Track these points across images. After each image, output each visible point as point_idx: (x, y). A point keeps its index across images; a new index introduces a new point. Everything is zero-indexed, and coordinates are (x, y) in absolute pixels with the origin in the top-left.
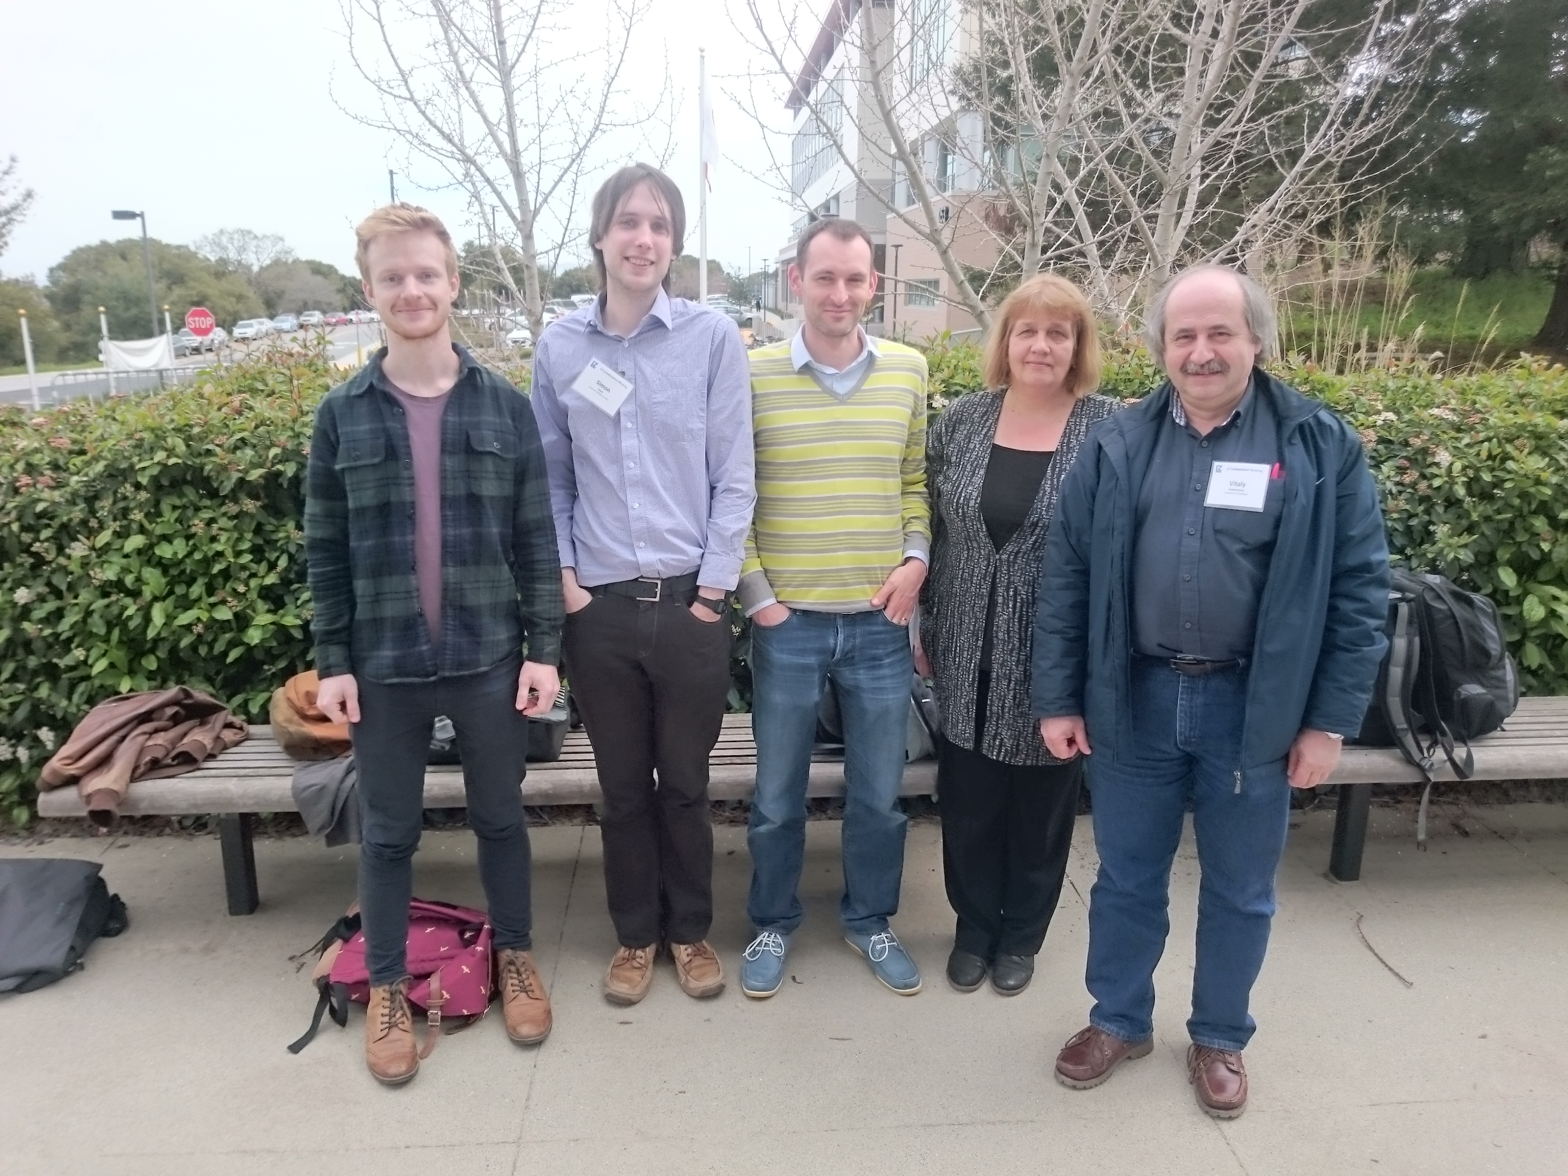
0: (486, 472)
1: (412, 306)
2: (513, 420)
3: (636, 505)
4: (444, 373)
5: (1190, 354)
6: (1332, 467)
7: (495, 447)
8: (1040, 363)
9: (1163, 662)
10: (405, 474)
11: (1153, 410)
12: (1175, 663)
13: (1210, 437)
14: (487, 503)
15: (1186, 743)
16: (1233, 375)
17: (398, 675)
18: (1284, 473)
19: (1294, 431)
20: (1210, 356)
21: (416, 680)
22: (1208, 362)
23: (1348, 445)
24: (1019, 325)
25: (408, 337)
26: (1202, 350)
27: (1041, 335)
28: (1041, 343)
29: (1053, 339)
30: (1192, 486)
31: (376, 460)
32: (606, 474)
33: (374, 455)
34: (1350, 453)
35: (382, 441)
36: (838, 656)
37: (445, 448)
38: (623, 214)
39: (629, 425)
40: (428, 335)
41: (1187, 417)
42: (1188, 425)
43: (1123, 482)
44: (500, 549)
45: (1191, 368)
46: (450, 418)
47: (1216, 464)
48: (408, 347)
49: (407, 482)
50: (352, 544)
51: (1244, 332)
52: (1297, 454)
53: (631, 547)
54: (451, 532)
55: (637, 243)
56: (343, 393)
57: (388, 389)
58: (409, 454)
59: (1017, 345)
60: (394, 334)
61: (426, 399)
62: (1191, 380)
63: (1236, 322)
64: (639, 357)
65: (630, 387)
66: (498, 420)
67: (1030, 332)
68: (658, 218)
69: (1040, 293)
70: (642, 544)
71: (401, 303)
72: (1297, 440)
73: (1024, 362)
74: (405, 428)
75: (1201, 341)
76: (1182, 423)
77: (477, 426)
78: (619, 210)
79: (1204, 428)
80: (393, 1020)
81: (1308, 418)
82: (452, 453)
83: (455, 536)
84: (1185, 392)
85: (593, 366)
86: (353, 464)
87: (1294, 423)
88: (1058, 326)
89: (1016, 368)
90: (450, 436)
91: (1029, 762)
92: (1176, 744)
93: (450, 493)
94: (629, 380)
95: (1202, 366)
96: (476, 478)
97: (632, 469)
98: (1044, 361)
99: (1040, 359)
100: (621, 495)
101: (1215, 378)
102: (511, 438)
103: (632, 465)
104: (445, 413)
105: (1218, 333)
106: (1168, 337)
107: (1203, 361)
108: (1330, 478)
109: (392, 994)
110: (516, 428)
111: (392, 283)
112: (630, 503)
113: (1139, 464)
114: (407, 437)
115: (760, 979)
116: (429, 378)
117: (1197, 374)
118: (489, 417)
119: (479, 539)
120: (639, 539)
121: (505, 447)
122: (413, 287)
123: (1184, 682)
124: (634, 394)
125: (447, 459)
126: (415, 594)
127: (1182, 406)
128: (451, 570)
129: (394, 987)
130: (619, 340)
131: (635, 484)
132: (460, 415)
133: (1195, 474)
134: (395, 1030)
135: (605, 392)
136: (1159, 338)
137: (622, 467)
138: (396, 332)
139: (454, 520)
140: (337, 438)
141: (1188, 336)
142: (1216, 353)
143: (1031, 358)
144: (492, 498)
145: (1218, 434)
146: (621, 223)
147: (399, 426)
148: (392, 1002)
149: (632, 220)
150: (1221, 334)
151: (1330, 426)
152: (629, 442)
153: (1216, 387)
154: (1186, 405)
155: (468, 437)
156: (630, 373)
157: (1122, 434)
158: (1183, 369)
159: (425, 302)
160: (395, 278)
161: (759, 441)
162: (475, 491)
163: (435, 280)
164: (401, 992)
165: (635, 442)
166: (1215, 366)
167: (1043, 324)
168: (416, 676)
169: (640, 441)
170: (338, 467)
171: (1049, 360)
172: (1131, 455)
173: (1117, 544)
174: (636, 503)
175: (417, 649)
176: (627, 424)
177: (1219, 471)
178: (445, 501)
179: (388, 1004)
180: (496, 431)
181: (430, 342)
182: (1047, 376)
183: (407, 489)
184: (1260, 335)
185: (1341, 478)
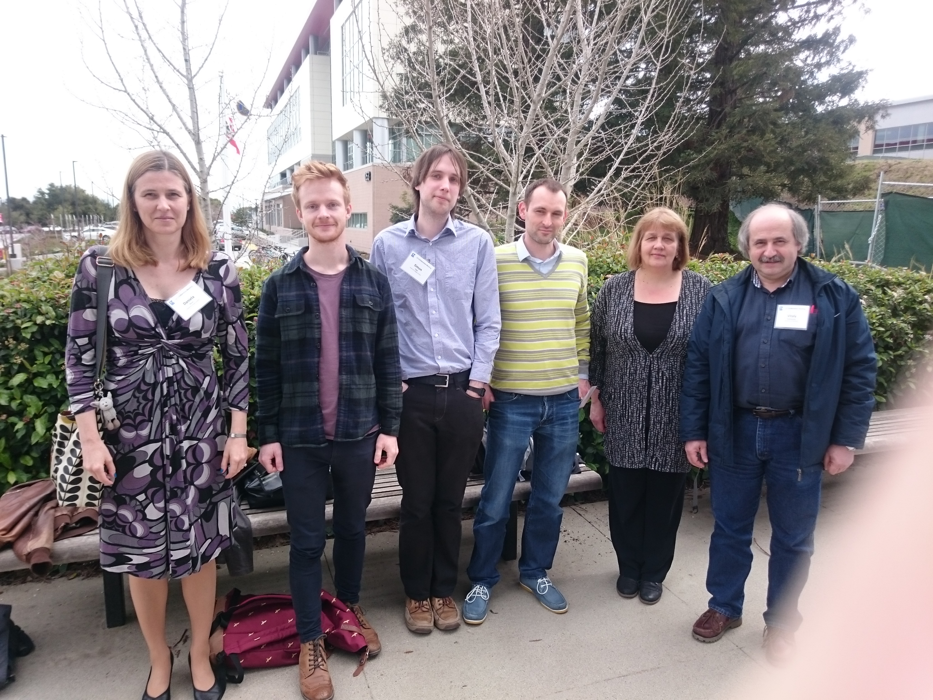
0: (365, 319)
1: (324, 223)
2: (379, 289)
3: (437, 335)
4: (341, 261)
5: (764, 252)
6: (843, 307)
7: (370, 304)
8: (659, 255)
9: (749, 411)
10: (316, 321)
11: (742, 279)
12: (755, 412)
13: (774, 293)
14: (365, 337)
15: (762, 454)
16: (786, 263)
17: (301, 443)
18: (817, 310)
19: (821, 289)
20: (774, 253)
21: (313, 446)
22: (774, 257)
23: (851, 297)
24: (647, 234)
25: (321, 241)
26: (769, 251)
27: (659, 240)
28: (659, 243)
29: (666, 242)
30: (766, 318)
31: (299, 313)
32: (418, 317)
33: (298, 310)
34: (852, 301)
35: (303, 302)
36: (545, 418)
37: (342, 304)
38: (434, 171)
39: (432, 290)
40: (333, 240)
41: (761, 283)
42: (762, 287)
43: (728, 316)
44: (371, 365)
45: (765, 259)
46: (345, 287)
47: (779, 306)
48: (320, 246)
49: (316, 326)
50: (282, 362)
51: (792, 240)
52: (824, 302)
53: (433, 359)
54: (345, 354)
55: (441, 188)
56: (280, 273)
57: (308, 271)
58: (319, 310)
59: (646, 245)
60: (313, 239)
61: (330, 276)
62: (764, 265)
63: (787, 235)
64: (438, 251)
65: (433, 268)
66: (371, 289)
67: (653, 238)
68: (454, 174)
69: (658, 217)
70: (440, 357)
71: (317, 221)
72: (823, 294)
73: (650, 254)
74: (317, 295)
75: (770, 246)
76: (759, 287)
77: (360, 292)
78: (432, 169)
79: (771, 288)
80: (316, 663)
81: (829, 282)
82: (346, 307)
83: (347, 356)
84: (760, 271)
85: (413, 256)
86: (285, 315)
87: (821, 285)
88: (668, 235)
89: (645, 258)
90: (345, 298)
91: (672, 471)
92: (756, 456)
93: (344, 331)
94: (432, 264)
95: (770, 258)
96: (359, 322)
97: (434, 314)
98: (661, 254)
99: (659, 253)
100: (427, 329)
101: (777, 264)
102: (378, 299)
103: (434, 312)
104: (342, 284)
105: (778, 241)
106: (751, 243)
107: (771, 255)
108: (842, 313)
109: (314, 646)
110: (380, 293)
111: (312, 210)
112: (433, 335)
113: (736, 307)
114: (318, 300)
115: (474, 613)
116: (332, 264)
117: (767, 262)
118: (366, 287)
119: (359, 359)
120: (438, 354)
121: (375, 305)
122: (324, 212)
123: (760, 422)
124: (435, 273)
125: (343, 311)
126: (317, 394)
127: (758, 278)
128: (344, 377)
129: (316, 641)
130: (426, 241)
131: (435, 323)
132: (350, 285)
133: (767, 312)
134: (318, 670)
135: (419, 271)
136: (746, 243)
137: (428, 314)
138: (314, 238)
139: (346, 347)
140: (277, 300)
141: (762, 242)
142: (777, 251)
143: (654, 252)
144: (367, 334)
145: (779, 292)
146: (432, 176)
147: (313, 293)
148: (315, 651)
149: (439, 175)
150: (780, 241)
151: (841, 287)
152: (432, 299)
153: (777, 269)
154: (761, 277)
155: (354, 297)
156: (433, 261)
157: (727, 292)
158: (760, 260)
159: (331, 221)
160: (314, 206)
161: (503, 298)
162: (358, 330)
163: (338, 207)
164: (320, 645)
165: (436, 299)
166: (777, 259)
167: (661, 234)
168: (315, 444)
169: (438, 299)
170: (276, 316)
171: (663, 253)
172: (732, 302)
173: (726, 348)
174: (437, 334)
175: (314, 427)
176: (430, 288)
177: (781, 310)
178: (341, 336)
179: (312, 653)
180: (370, 295)
181: (334, 243)
182: (661, 262)
183: (316, 330)
184: (801, 241)
185: (848, 314)
